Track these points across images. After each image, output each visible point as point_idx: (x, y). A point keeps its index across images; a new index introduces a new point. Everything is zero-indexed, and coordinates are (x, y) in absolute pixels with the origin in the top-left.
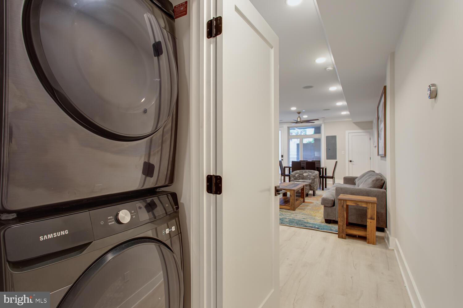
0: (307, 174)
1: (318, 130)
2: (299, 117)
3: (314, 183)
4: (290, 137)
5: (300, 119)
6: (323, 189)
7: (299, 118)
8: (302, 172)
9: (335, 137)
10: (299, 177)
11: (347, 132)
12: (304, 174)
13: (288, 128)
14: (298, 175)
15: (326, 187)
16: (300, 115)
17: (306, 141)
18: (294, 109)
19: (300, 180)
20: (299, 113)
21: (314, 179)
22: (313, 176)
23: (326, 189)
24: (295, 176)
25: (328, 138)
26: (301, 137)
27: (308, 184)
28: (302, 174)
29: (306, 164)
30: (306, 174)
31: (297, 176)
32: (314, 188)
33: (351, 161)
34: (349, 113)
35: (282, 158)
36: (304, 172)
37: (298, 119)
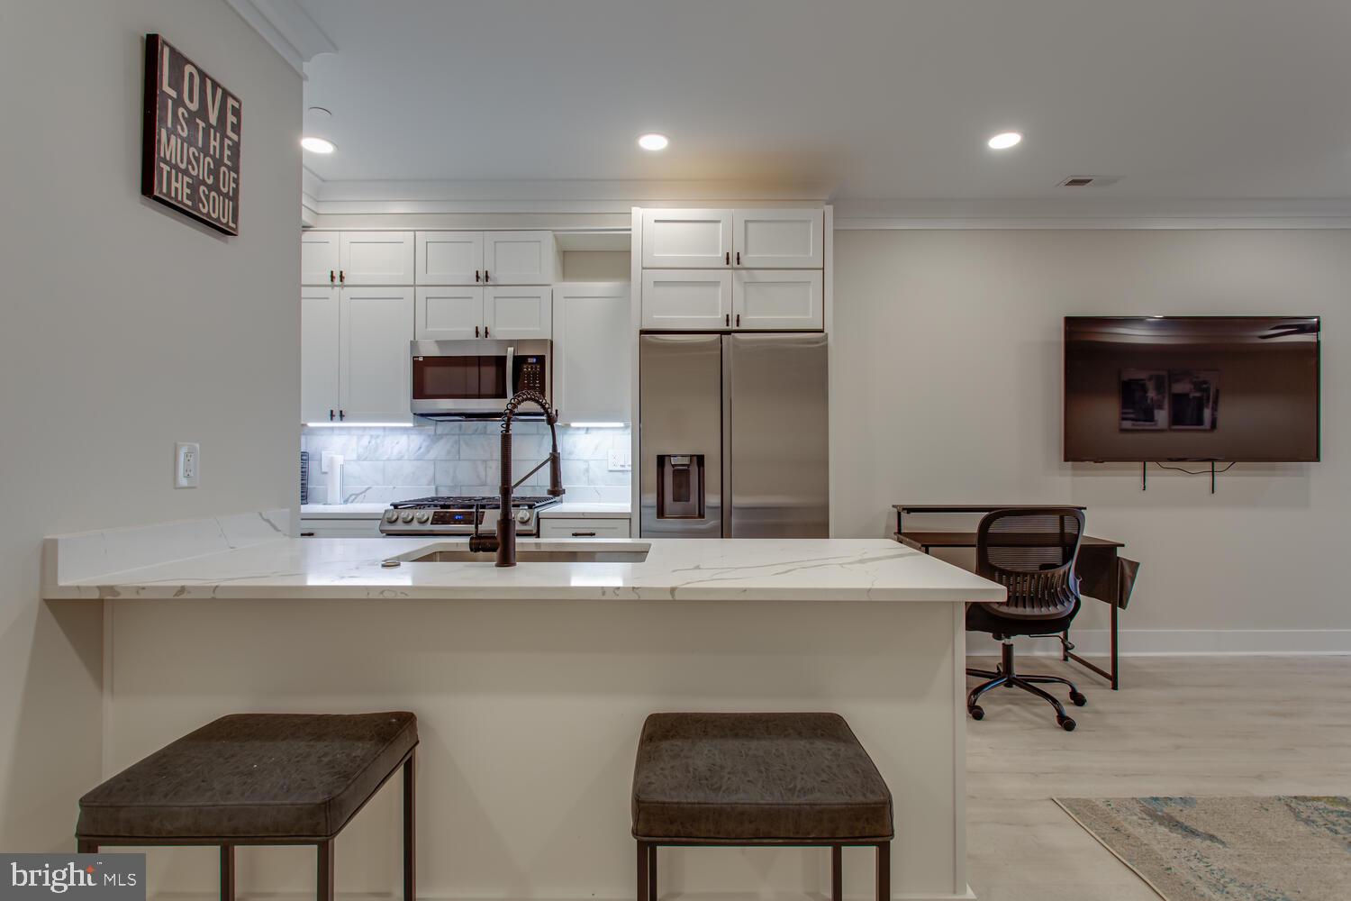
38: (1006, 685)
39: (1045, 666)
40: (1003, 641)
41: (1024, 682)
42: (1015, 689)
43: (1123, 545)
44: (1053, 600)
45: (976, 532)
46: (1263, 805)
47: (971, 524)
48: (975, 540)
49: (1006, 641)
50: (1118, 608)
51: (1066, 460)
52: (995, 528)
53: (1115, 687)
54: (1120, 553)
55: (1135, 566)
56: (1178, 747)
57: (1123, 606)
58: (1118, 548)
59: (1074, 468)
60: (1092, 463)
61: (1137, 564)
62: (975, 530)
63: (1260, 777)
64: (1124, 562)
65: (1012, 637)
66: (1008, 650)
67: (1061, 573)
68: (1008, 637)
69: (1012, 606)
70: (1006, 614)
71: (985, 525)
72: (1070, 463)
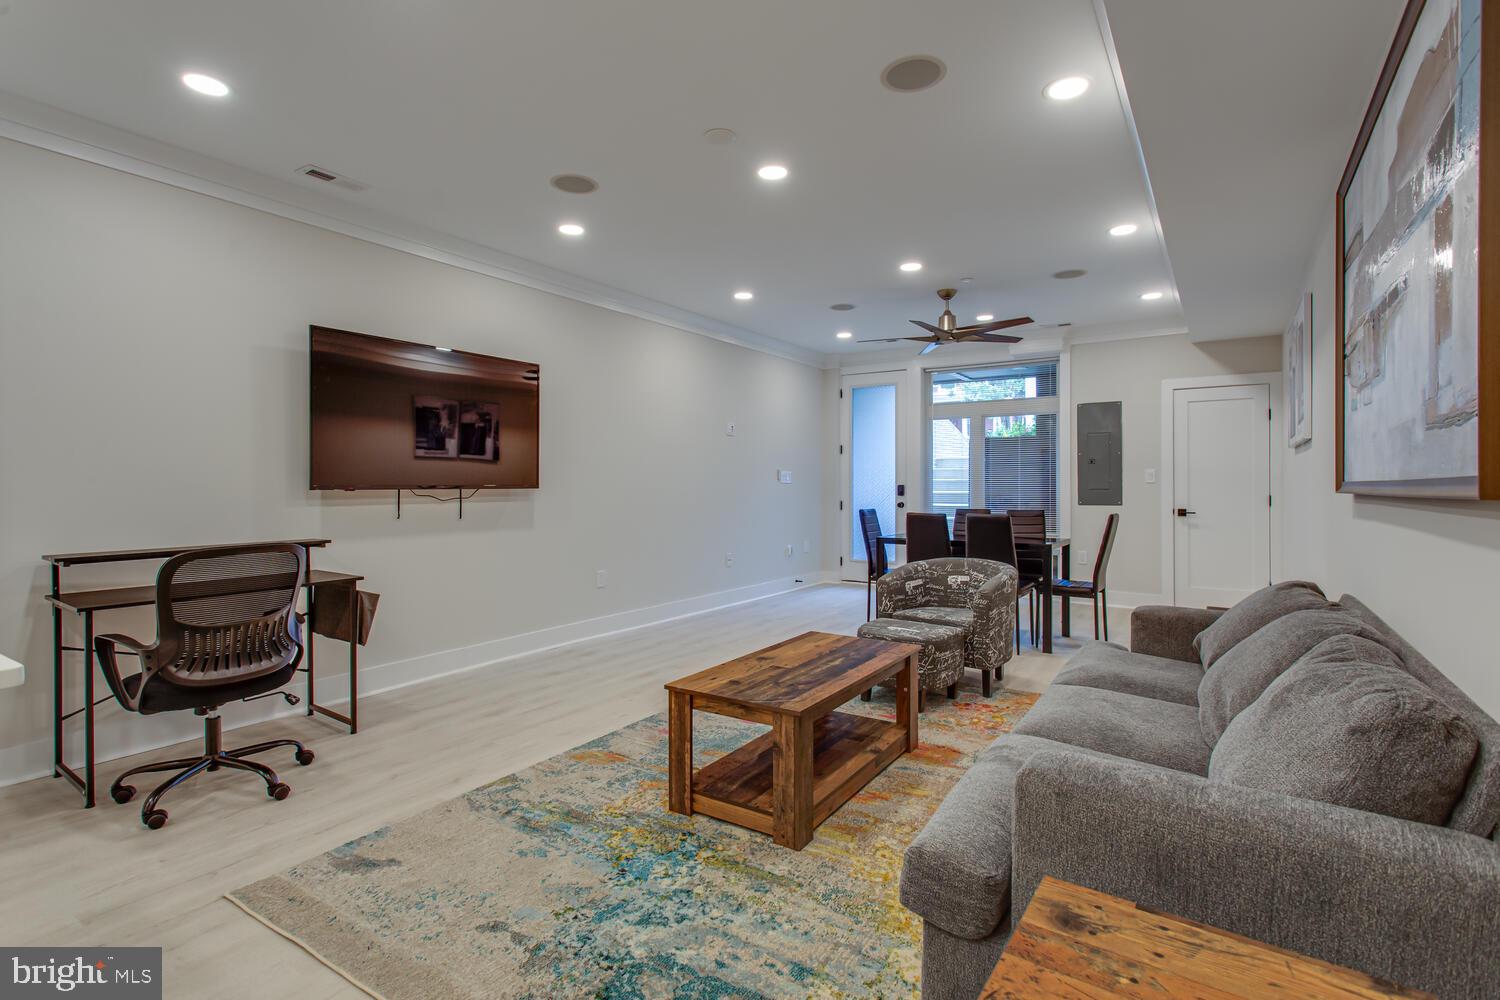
0: (966, 579)
1: (1048, 380)
2: (948, 313)
3: (985, 629)
4: (930, 412)
5: (953, 319)
6: (1047, 649)
7: (946, 317)
8: (943, 566)
9: (1114, 409)
10: (927, 591)
11: (1168, 385)
12: (951, 579)
13: (926, 372)
14: (920, 582)
15: (1066, 633)
16: (954, 306)
17: (997, 428)
18: (911, 267)
19: (921, 613)
20: (947, 295)
21: (989, 608)
22: (983, 596)
23: (1064, 640)
24: (901, 590)
25: (1085, 411)
26: (978, 413)
27: (956, 635)
28: (942, 580)
29: (969, 528)
30: (961, 578)
31: (916, 588)
32: (986, 655)
33: (1182, 513)
34: (1177, 295)
35: (901, 499)
36: (949, 568)
37: (941, 320)
38: (210, 769)
39: (284, 728)
40: (207, 716)
41: (235, 758)
42: (223, 771)
43: (362, 578)
44: (277, 647)
45: (154, 584)
46: (447, 809)
47: (147, 575)
48: (153, 596)
49: (212, 714)
50: (358, 646)
51: (312, 488)
52: (181, 577)
53: (354, 731)
54: (360, 586)
55: (374, 598)
56: (394, 777)
57: (362, 642)
58: (358, 582)
59: (323, 497)
60: (343, 491)
61: (377, 596)
62: (152, 580)
63: (457, 781)
64: (364, 597)
65: (219, 707)
66: (213, 727)
67: (277, 618)
68: (213, 708)
69: (208, 670)
70: (201, 681)
71: (166, 575)
72: (318, 492)
